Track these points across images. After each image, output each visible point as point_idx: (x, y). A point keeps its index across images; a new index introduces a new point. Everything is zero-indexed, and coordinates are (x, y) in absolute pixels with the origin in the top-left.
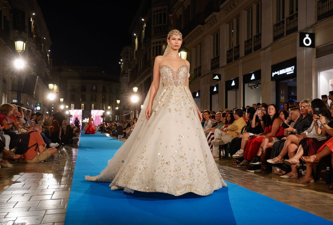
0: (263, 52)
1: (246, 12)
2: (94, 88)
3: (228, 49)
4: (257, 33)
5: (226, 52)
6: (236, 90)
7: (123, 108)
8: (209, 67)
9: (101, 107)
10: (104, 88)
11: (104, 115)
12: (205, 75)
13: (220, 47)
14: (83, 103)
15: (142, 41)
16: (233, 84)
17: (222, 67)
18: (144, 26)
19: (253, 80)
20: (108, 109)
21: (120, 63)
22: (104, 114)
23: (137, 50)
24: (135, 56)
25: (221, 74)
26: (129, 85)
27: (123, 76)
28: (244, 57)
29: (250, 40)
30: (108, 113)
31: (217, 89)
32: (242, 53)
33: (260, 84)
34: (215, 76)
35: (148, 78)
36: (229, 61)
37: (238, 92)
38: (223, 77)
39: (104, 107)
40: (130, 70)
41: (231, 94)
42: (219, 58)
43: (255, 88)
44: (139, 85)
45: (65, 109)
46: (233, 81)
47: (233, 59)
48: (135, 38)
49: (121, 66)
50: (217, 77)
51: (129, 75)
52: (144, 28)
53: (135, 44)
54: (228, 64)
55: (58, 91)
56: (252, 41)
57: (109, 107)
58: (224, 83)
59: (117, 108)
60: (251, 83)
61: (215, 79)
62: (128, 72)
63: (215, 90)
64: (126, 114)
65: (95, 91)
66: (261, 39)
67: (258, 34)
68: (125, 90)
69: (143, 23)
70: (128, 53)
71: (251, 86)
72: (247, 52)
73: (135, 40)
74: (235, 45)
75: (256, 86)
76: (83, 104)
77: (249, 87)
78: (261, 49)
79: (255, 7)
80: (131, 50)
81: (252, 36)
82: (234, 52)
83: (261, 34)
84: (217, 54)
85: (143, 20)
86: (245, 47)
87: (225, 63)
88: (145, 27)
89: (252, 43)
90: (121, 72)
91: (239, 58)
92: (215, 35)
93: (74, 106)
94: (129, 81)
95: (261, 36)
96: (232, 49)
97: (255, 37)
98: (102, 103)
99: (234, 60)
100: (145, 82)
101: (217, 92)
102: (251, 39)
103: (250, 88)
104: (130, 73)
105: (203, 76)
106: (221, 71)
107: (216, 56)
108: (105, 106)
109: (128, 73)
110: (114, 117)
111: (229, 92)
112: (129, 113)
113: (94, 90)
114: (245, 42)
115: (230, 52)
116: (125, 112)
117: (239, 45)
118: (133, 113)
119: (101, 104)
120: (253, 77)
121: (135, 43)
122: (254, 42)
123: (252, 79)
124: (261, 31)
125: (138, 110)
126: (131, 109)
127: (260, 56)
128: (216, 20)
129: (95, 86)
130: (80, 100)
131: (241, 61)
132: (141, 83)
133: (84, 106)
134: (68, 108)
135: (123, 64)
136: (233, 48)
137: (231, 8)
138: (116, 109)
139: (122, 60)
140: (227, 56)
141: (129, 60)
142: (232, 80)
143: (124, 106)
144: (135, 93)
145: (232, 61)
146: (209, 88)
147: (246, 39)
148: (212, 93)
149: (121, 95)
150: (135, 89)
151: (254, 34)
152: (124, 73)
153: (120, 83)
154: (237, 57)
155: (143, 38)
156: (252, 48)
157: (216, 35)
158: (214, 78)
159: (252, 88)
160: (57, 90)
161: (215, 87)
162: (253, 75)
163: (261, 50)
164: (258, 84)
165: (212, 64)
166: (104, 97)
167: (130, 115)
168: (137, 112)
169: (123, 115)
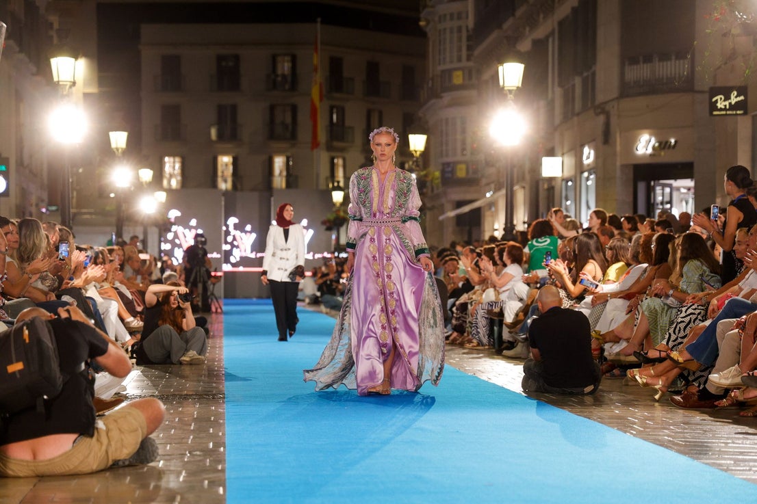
2: (285, 67)
7: (443, 172)
9: (324, 171)
10: (335, 67)
14: (225, 153)
26: (470, 48)
39: (340, 174)
44: (525, 46)
45: (140, 187)
55: (93, 89)
64: (460, 210)
65: (287, 87)
68: (448, 73)
76: (225, 160)
93: (178, 166)
94: (471, 22)
98: (329, 148)
100: (561, 23)
108: (344, 167)
112: (476, 204)
113: (284, 76)
116: (456, 194)
118: (496, 204)
119: (323, 157)
125: (523, 187)
126: (484, 181)
129: (287, 58)
130: (209, 133)
132: (540, 33)
133: (231, 168)
134: (150, 184)
143: (448, 164)
144: (510, 91)
149: (433, 101)
150: (511, 73)
153: (423, 34)
160: (86, 84)
166: (335, 117)
167: (482, 210)
168: (521, 197)
169: (443, 213)
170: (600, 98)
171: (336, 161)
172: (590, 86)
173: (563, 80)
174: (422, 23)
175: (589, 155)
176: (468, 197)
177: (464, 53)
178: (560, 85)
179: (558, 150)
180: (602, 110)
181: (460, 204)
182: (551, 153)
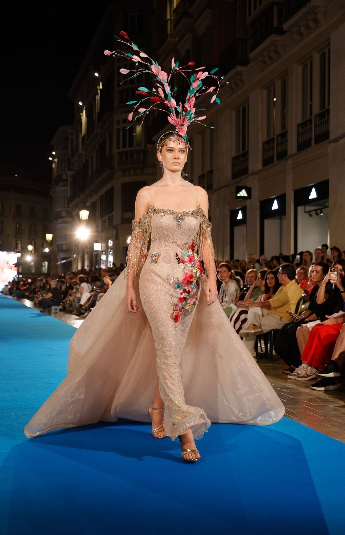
0: (332, 145)
1: (300, 68)
3: (265, 139)
4: (321, 110)
5: (260, 145)
6: (281, 219)
7: (58, 247)
8: (229, 174)
9: (14, 245)
10: (18, 207)
11: (20, 261)
12: (220, 188)
13: (250, 134)
15: (95, 116)
16: (275, 206)
17: (253, 174)
18: (98, 87)
19: (314, 200)
20: (28, 251)
21: (50, 159)
22: (19, 259)
23: (84, 135)
24: (82, 146)
25: (252, 186)
26: (68, 204)
27: (58, 184)
28: (296, 154)
29: (308, 123)
30: (29, 258)
31: (244, 214)
32: (292, 147)
33: (327, 207)
34: (239, 190)
35: (108, 190)
36: (267, 162)
37: (285, 222)
38: (255, 193)
39: (19, 246)
40: (70, 173)
41: (270, 225)
42: (248, 155)
43: (317, 214)
44: (89, 203)
46: (276, 201)
47: (275, 159)
48: (80, 109)
49: (54, 165)
50: (243, 193)
51: (69, 184)
52: (99, 91)
53: (81, 123)
54: (265, 168)
56: (311, 123)
57: (30, 248)
58: (258, 204)
59: (47, 250)
60: (309, 205)
61: (241, 197)
62: (67, 176)
63: (240, 216)
64: (64, 261)
66: (328, 120)
67: (323, 111)
68: (60, 212)
69: (96, 81)
70: (67, 139)
71: (309, 212)
72: (303, 146)
73: (81, 114)
74: (278, 131)
75: (319, 212)
77: (305, 212)
78: (328, 140)
79: (317, 58)
80: (72, 134)
81: (311, 115)
82: (277, 145)
83: (328, 111)
84: (244, 148)
85: (97, 75)
86: (298, 134)
87: (260, 166)
88: (101, 90)
89: (311, 129)
90: (53, 178)
91: (287, 157)
92: (239, 111)
94: (69, 194)
95: (329, 114)
96: (273, 139)
97: (318, 117)
98: (16, 237)
99: (277, 160)
100: (101, 197)
101: (243, 221)
102: (310, 120)
103: (307, 214)
104: (71, 179)
105: (216, 190)
106: (252, 182)
107: (241, 152)
108: (21, 244)
109: (66, 180)
110: (38, 265)
111: (267, 222)
112: (70, 259)
114: (298, 126)
115: (268, 143)
116: (62, 255)
117: (287, 132)
118: (77, 259)
119: (13, 240)
120: (313, 195)
121: (81, 120)
122: (316, 126)
123: (311, 197)
124: (329, 105)
125: (87, 253)
126: (73, 251)
127: (328, 154)
128: (242, 81)
131: (290, 162)
132: (93, 199)
135: (56, 160)
136: (276, 137)
137: (271, 58)
138: (44, 251)
139: (54, 153)
140: (264, 152)
141: (70, 153)
142: (273, 199)
143: (60, 245)
144: (84, 221)
145: (273, 162)
146: (229, 213)
147: (300, 121)
148: (234, 223)
149: (55, 222)
150: (84, 214)
151: (316, 110)
152: (59, 178)
153: (51, 198)
154: (283, 155)
155: (97, 112)
156: (311, 139)
157: (241, 109)
158: (238, 195)
159: (311, 215)
161: (240, 212)
162: (314, 190)
163: (329, 143)
164: (323, 208)
165: (233, 166)
166: (18, 226)
167: (72, 262)
168: (86, 257)
169: (58, 262)
170: (114, 224)
171: (18, 242)
172: (111, 219)
173: (102, 216)
174: (51, 194)
175: (111, 243)
176: (67, 256)
177: (66, 205)
178: (101, 218)
179: (99, 241)
180: (115, 228)
181: (63, 259)
182: (97, 242)
